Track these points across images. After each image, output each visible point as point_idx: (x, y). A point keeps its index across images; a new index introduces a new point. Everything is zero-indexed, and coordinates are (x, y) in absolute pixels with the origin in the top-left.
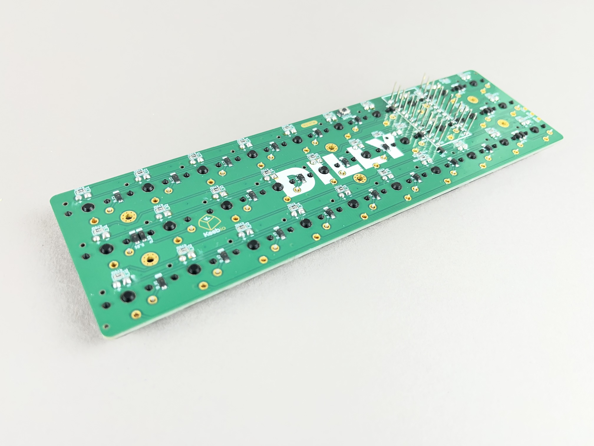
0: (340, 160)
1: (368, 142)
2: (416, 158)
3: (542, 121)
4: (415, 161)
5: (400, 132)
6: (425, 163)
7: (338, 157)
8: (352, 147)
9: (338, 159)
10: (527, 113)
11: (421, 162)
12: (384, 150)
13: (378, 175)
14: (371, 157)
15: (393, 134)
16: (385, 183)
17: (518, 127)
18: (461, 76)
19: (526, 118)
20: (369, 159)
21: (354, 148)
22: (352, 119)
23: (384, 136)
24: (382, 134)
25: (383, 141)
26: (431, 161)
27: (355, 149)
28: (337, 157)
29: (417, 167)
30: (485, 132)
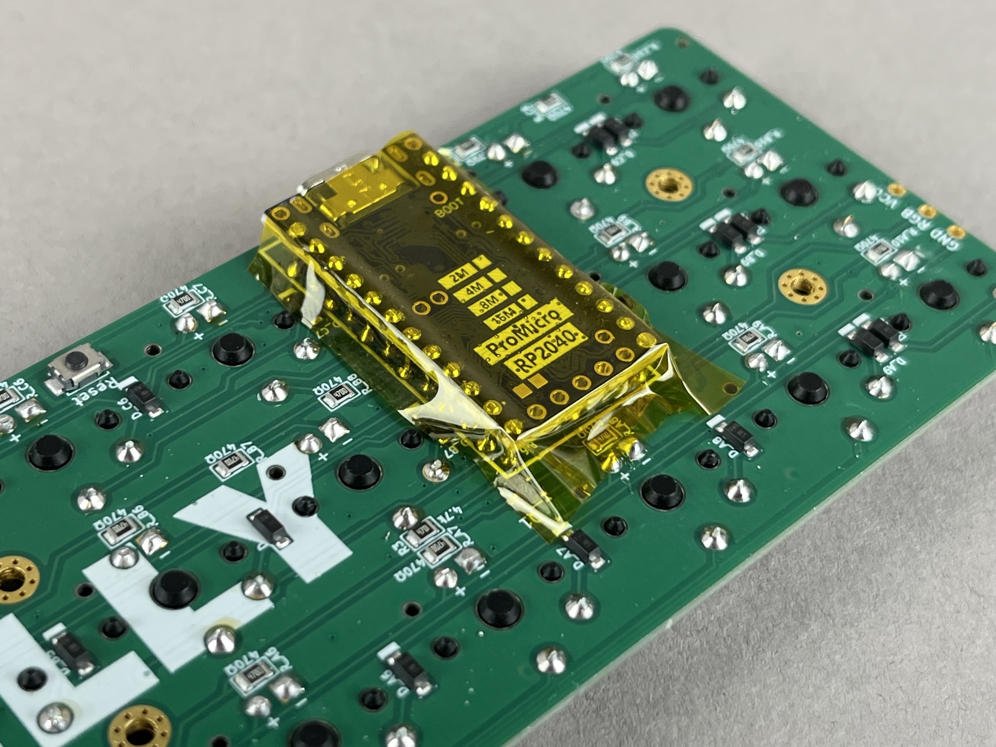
0: (46, 646)
1: (189, 514)
2: (411, 558)
3: (970, 241)
4: (402, 576)
5: (334, 431)
6: (447, 579)
7: (36, 630)
8: (106, 560)
9: (39, 639)
10: (907, 213)
11: (429, 574)
12: (262, 544)
13: (226, 692)
14: (200, 597)
15: (304, 446)
16: (259, 737)
17: (866, 296)
18: (616, 68)
19: (903, 238)
20: (188, 610)
21: (117, 560)
22: (118, 394)
23: (264, 465)
24: (255, 455)
25: (258, 493)
26: (477, 563)
27: (124, 567)
28: (30, 631)
29: (412, 611)
30: (725, 347)
